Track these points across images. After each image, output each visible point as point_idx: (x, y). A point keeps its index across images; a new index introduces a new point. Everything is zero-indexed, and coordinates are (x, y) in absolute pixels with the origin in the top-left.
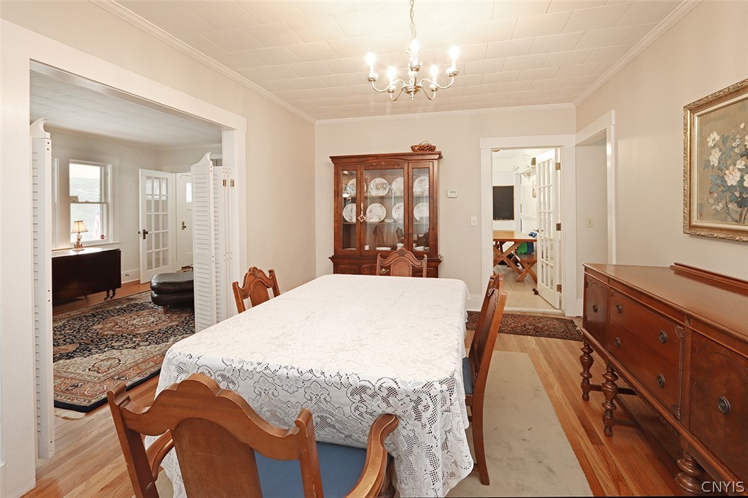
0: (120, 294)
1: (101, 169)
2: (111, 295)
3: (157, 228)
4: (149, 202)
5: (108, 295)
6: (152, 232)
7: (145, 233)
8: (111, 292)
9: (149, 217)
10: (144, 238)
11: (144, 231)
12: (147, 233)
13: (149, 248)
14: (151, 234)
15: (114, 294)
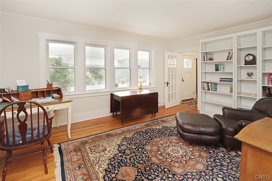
0: (158, 115)
1: (149, 53)
2: (154, 116)
3: (172, 81)
4: (169, 68)
5: (152, 115)
6: (170, 83)
7: (168, 83)
8: (154, 114)
9: (169, 75)
10: (167, 86)
11: (167, 82)
12: (169, 84)
13: (169, 91)
14: (170, 84)
15: (155, 116)
